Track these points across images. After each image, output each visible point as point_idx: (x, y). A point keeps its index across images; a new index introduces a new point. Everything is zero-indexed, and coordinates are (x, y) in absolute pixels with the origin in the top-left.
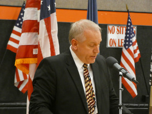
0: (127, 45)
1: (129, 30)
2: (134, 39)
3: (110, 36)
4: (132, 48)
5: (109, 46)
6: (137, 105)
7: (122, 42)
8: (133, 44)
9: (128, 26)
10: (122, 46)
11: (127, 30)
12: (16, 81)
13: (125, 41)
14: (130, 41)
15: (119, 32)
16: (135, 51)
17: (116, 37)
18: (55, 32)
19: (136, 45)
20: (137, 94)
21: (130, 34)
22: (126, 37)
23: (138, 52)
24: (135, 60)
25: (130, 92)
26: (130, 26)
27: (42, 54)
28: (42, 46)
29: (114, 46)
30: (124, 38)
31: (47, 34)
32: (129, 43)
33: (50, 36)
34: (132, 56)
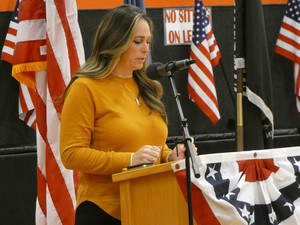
0: (198, 39)
1: (200, 14)
2: (208, 29)
3: (169, 27)
4: (206, 44)
5: (168, 43)
6: (221, 135)
7: (189, 36)
8: (208, 37)
9: (196, 8)
10: (189, 41)
11: (195, 15)
12: (21, 111)
13: (195, 33)
14: (201, 33)
15: (183, 19)
16: (212, 49)
17: (178, 28)
18: (73, 16)
19: (213, 38)
20: (219, 117)
21: (201, 21)
22: (195, 27)
23: (217, 49)
24: (212, 62)
25: (208, 115)
26: (200, 8)
27: (53, 55)
28: (52, 40)
29: (176, 43)
30: (191, 28)
31: (59, 20)
32: (201, 36)
33: (65, 23)
34: (208, 56)
